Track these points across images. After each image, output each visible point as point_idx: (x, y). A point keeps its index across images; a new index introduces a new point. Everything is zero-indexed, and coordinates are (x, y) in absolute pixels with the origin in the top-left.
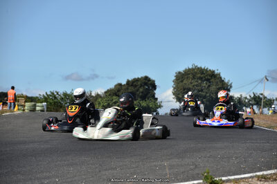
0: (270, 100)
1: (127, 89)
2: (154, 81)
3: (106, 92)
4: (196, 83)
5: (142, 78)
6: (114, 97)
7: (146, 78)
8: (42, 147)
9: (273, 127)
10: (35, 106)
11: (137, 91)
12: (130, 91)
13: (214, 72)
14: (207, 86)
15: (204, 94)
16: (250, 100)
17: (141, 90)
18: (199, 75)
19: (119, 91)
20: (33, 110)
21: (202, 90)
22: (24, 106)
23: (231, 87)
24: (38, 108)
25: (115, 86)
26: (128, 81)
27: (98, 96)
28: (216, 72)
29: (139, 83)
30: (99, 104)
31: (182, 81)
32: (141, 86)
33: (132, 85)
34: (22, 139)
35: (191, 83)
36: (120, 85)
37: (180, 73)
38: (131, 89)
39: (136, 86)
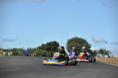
0: (107, 51)
1: (47, 46)
2: (58, 43)
3: (37, 48)
4: (76, 44)
5: (53, 42)
6: (41, 50)
7: (55, 42)
8: (12, 70)
9: (110, 63)
10: (7, 53)
11: (51, 47)
12: (48, 47)
13: (84, 39)
14: (81, 46)
15: (79, 49)
16: (99, 52)
17: (53, 47)
18: (77, 41)
19: (43, 47)
20: (7, 55)
21: (79, 47)
22: (3, 53)
23: (91, 46)
24: (9, 54)
25: (42, 45)
26: (47, 43)
27: (34, 49)
28: (85, 40)
29: (52, 44)
30: (35, 53)
31: (70, 43)
32: (53, 45)
33: (49, 45)
34: (3, 67)
35: (74, 44)
36: (44, 45)
37: (69, 40)
38: (49, 47)
39: (50, 45)
